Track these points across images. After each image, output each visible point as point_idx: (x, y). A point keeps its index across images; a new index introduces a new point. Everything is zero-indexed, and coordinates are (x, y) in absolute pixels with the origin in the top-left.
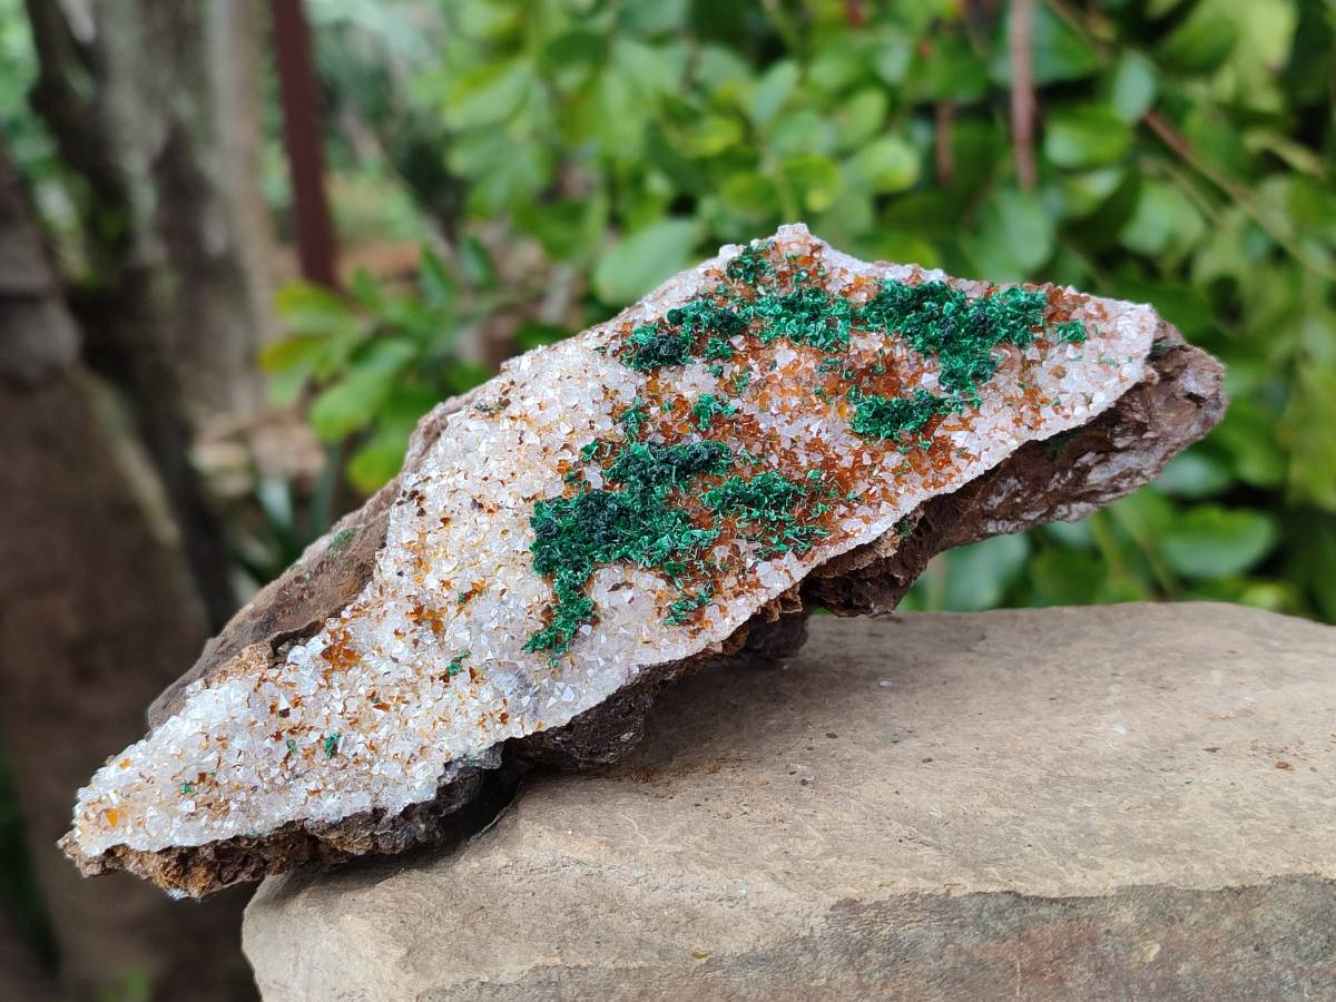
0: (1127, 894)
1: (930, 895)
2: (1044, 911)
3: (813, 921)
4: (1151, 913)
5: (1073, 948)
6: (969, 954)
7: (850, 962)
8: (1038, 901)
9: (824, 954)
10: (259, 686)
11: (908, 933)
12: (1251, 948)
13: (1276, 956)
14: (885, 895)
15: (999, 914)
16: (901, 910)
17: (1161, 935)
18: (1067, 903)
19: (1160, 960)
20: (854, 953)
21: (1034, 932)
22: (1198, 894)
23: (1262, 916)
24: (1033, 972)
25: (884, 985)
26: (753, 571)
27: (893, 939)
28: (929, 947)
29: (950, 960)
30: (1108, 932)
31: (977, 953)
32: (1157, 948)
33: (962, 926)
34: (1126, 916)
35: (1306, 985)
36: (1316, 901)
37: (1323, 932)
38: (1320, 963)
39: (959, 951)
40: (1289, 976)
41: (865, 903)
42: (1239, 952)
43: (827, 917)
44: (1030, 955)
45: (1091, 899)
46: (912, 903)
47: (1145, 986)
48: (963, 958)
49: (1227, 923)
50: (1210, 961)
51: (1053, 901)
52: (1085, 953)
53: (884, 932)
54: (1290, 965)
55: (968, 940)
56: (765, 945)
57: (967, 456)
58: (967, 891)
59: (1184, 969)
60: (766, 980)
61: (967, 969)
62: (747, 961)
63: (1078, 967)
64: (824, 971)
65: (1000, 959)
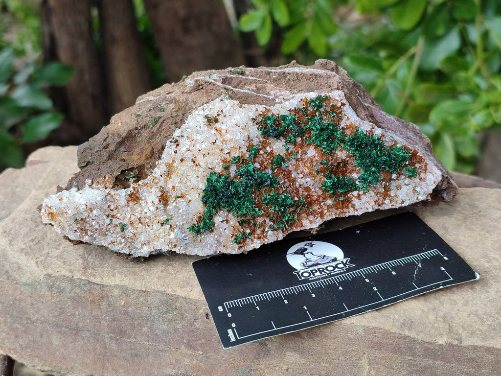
0: (117, 287)
1: (68, 277)
2: (96, 287)
3: (41, 277)
4: (122, 292)
5: (103, 298)
6: (77, 294)
7: (49, 290)
8: (94, 284)
9: (43, 286)
10: (107, 195)
11: (63, 285)
12: (147, 307)
13: (153, 311)
14: (57, 275)
15: (85, 285)
16: (61, 279)
17: (125, 299)
18: (101, 286)
19: (124, 306)
20: (51, 288)
21: (93, 291)
22: (134, 290)
23: (150, 300)
24: (93, 302)
25: (57, 297)
26: (267, 232)
27: (59, 286)
28: (68, 290)
29: (73, 295)
30: (111, 295)
31: (79, 294)
32: (124, 302)
33: (76, 286)
34: (116, 292)
35: (161, 320)
36: (164, 298)
37: (166, 307)
38: (164, 315)
39: (75, 293)
40: (157, 317)
41: (53, 275)
42: (144, 307)
43: (44, 277)
44: (92, 298)
45: (107, 286)
46: (64, 278)
47: (120, 312)
48: (76, 294)
49: (141, 299)
50: (137, 309)
51: (98, 284)
52: (105, 299)
53: (57, 284)
54: (157, 314)
55: (77, 290)
56: (29, 281)
57: (354, 208)
58: (77, 277)
59: (130, 309)
60: (30, 290)
61: (77, 297)
62: (25, 284)
63: (104, 303)
64: (43, 290)
65: (85, 297)
